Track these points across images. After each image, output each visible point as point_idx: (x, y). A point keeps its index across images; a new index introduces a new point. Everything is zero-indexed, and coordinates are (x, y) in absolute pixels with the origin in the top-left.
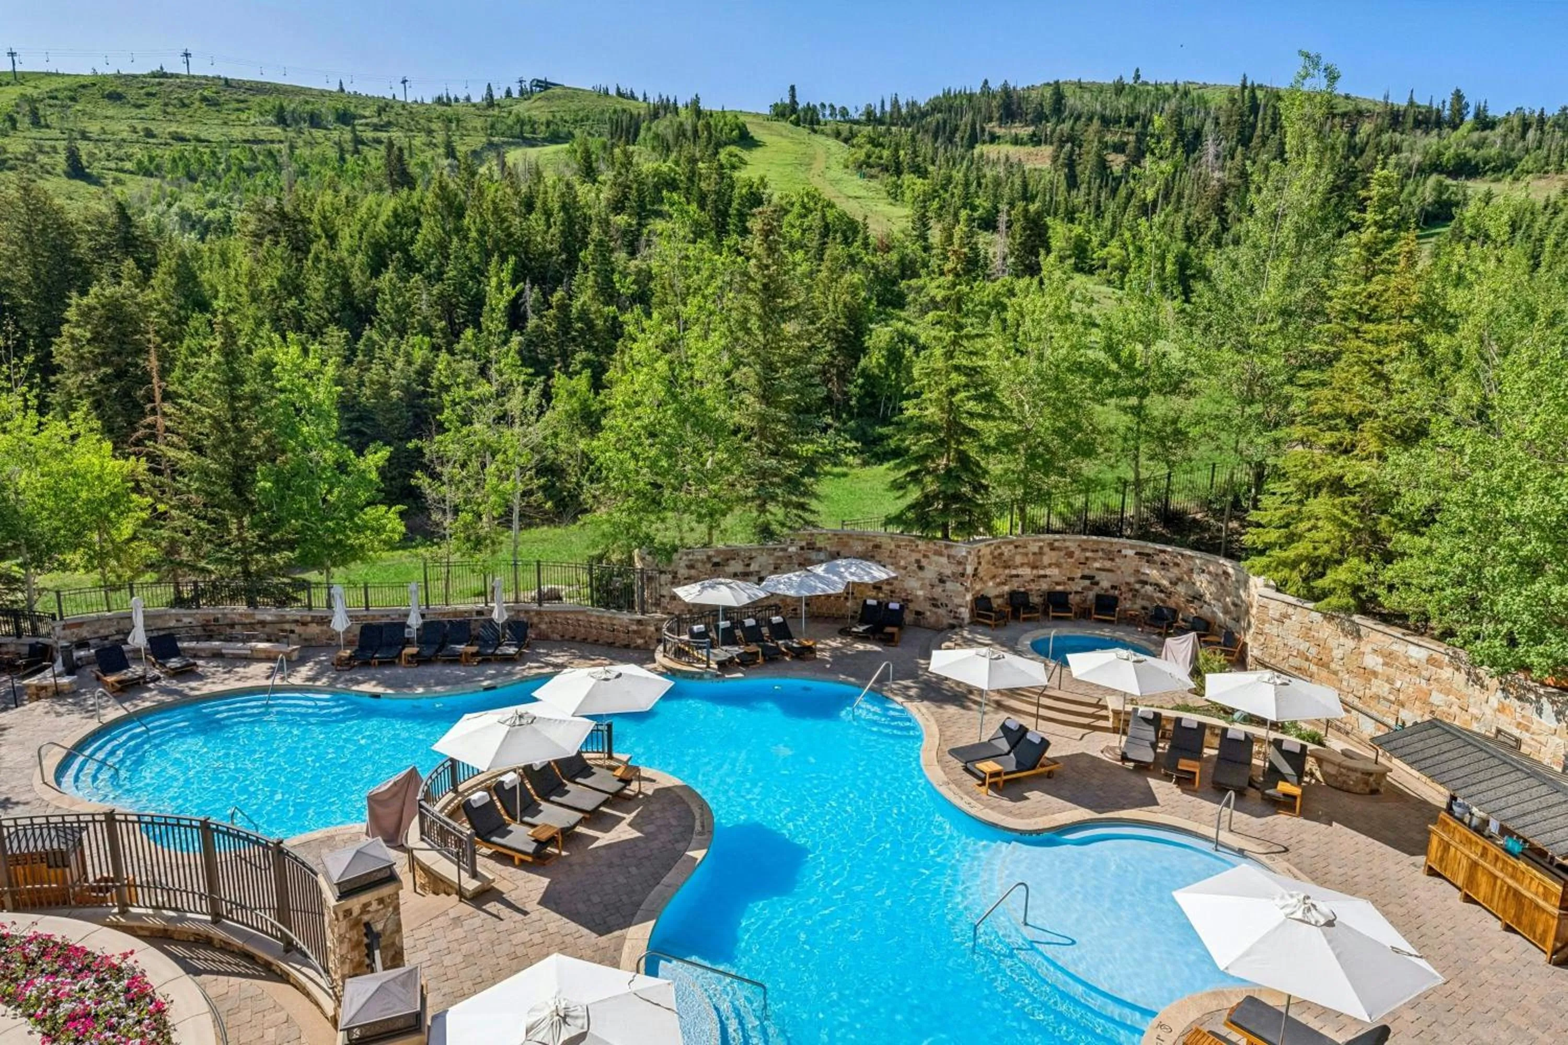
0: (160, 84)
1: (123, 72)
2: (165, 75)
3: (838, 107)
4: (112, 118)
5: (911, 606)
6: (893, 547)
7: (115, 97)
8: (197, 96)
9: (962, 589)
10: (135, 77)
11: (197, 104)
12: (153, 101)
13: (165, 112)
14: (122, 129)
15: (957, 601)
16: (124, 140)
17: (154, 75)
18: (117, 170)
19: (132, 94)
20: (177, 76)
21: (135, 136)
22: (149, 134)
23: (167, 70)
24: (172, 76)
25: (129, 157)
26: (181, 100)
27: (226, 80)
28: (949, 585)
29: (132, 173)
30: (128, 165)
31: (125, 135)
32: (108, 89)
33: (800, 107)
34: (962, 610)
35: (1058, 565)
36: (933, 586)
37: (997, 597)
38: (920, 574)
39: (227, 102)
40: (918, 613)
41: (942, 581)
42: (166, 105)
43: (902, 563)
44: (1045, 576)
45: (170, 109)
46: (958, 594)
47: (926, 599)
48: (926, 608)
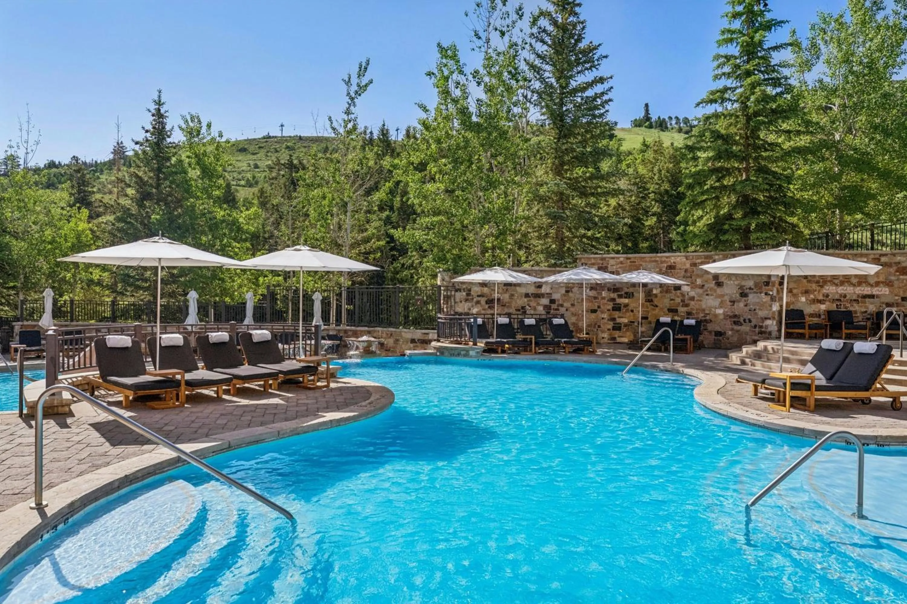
0: (267, 142)
1: (250, 138)
2: (270, 137)
3: (681, 118)
4: (240, 161)
5: (710, 327)
6: (688, 266)
7: (243, 150)
8: (284, 146)
9: (766, 299)
10: (255, 139)
11: (283, 150)
12: (262, 150)
13: (267, 156)
14: (243, 166)
15: (761, 314)
16: (243, 171)
17: (264, 138)
18: (236, 185)
19: (252, 148)
20: (276, 137)
21: (249, 168)
22: (256, 166)
23: (271, 135)
24: (273, 137)
25: (243, 178)
26: (275, 149)
27: (300, 137)
28: (752, 298)
29: (244, 186)
30: (243, 183)
31: (244, 168)
32: (241, 146)
33: (653, 120)
34: (769, 322)
35: (888, 284)
36: (733, 302)
37: (811, 315)
38: (719, 291)
39: (299, 148)
40: (719, 334)
41: (744, 295)
42: (268, 152)
43: (699, 282)
44: (872, 296)
45: (269, 154)
46: (762, 305)
47: (726, 316)
48: (727, 327)
